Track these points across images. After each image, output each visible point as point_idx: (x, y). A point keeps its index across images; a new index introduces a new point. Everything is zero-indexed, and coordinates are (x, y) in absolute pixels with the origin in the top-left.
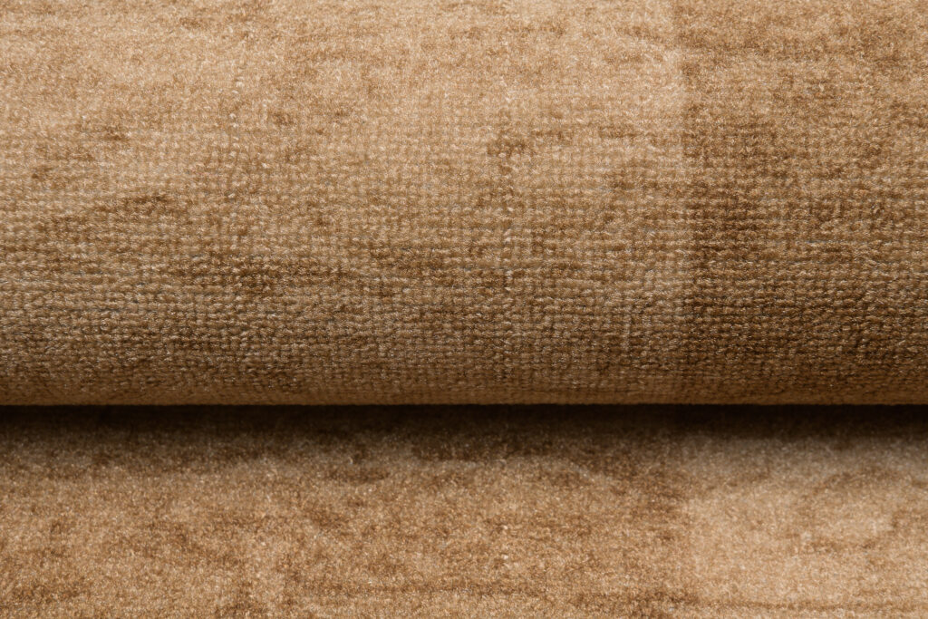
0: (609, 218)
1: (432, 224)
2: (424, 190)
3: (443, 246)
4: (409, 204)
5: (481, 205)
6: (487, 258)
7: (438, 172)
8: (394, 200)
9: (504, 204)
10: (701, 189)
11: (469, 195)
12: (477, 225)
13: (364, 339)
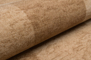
0: (25, 29)
1: (7, 36)
2: (5, 33)
3: (9, 38)
4: (4, 35)
5: (12, 32)
6: (14, 38)
7: (5, 30)
8: (2, 35)
9: (14, 31)
10: (32, 23)
11: (10, 31)
12: (12, 34)
13: (3, 53)
